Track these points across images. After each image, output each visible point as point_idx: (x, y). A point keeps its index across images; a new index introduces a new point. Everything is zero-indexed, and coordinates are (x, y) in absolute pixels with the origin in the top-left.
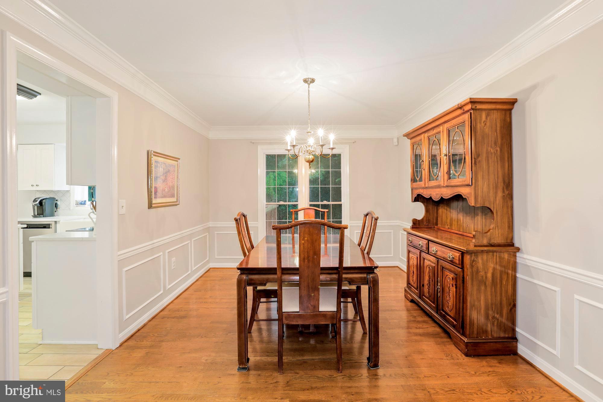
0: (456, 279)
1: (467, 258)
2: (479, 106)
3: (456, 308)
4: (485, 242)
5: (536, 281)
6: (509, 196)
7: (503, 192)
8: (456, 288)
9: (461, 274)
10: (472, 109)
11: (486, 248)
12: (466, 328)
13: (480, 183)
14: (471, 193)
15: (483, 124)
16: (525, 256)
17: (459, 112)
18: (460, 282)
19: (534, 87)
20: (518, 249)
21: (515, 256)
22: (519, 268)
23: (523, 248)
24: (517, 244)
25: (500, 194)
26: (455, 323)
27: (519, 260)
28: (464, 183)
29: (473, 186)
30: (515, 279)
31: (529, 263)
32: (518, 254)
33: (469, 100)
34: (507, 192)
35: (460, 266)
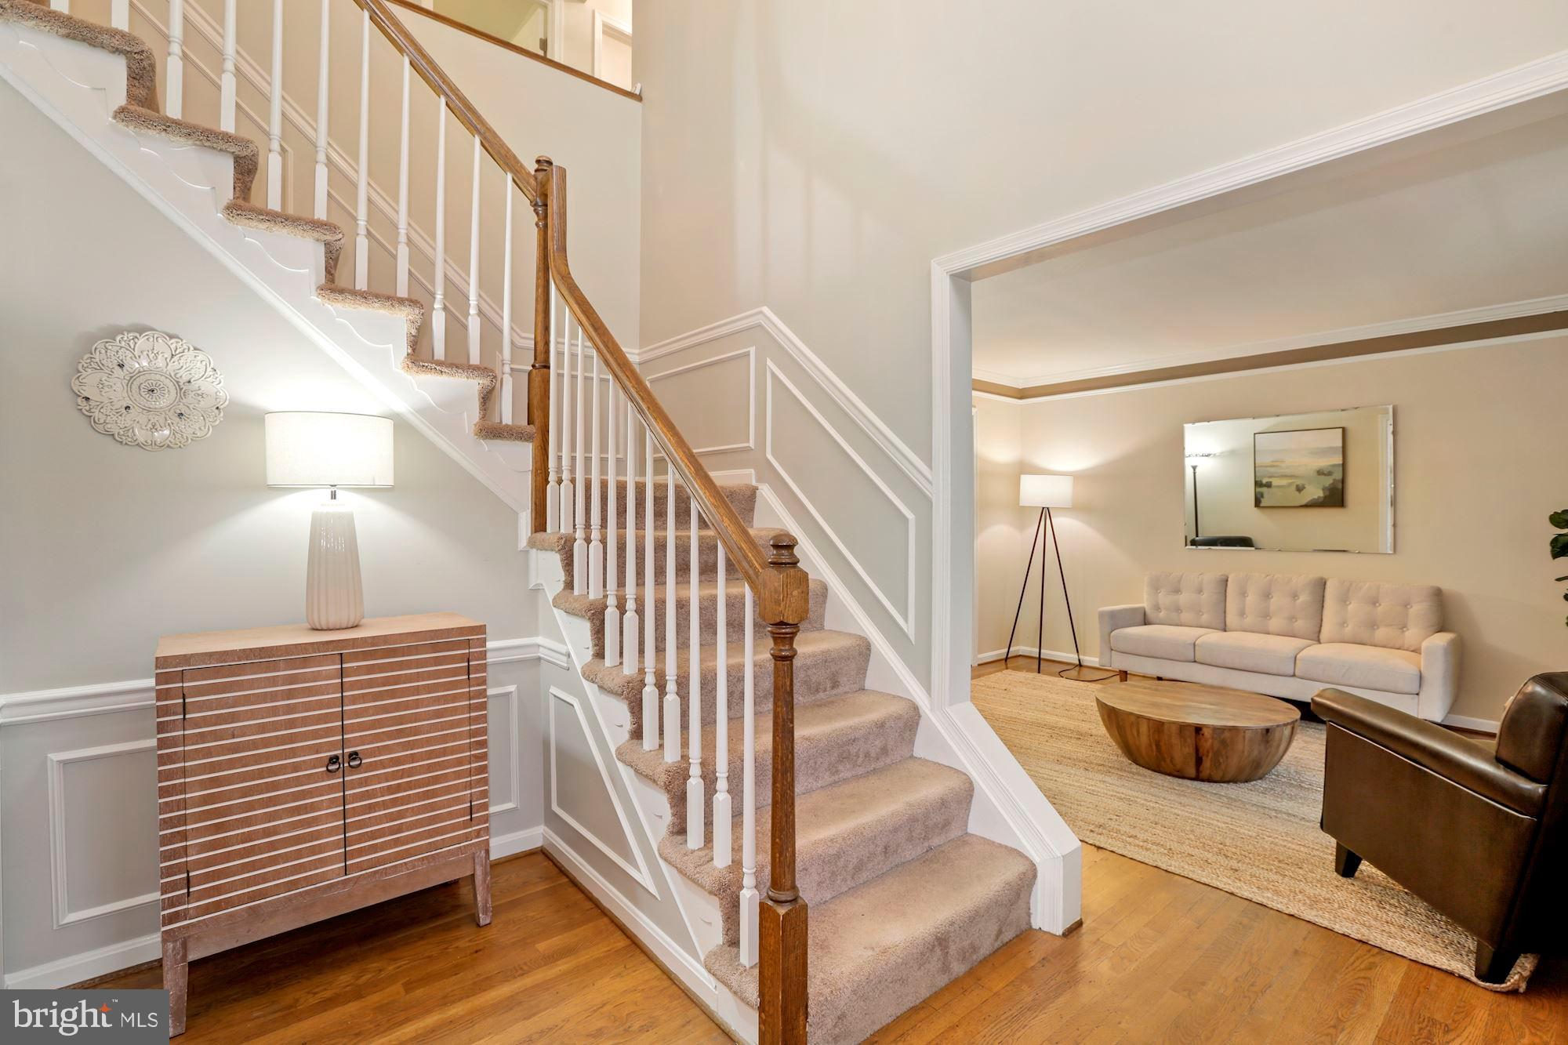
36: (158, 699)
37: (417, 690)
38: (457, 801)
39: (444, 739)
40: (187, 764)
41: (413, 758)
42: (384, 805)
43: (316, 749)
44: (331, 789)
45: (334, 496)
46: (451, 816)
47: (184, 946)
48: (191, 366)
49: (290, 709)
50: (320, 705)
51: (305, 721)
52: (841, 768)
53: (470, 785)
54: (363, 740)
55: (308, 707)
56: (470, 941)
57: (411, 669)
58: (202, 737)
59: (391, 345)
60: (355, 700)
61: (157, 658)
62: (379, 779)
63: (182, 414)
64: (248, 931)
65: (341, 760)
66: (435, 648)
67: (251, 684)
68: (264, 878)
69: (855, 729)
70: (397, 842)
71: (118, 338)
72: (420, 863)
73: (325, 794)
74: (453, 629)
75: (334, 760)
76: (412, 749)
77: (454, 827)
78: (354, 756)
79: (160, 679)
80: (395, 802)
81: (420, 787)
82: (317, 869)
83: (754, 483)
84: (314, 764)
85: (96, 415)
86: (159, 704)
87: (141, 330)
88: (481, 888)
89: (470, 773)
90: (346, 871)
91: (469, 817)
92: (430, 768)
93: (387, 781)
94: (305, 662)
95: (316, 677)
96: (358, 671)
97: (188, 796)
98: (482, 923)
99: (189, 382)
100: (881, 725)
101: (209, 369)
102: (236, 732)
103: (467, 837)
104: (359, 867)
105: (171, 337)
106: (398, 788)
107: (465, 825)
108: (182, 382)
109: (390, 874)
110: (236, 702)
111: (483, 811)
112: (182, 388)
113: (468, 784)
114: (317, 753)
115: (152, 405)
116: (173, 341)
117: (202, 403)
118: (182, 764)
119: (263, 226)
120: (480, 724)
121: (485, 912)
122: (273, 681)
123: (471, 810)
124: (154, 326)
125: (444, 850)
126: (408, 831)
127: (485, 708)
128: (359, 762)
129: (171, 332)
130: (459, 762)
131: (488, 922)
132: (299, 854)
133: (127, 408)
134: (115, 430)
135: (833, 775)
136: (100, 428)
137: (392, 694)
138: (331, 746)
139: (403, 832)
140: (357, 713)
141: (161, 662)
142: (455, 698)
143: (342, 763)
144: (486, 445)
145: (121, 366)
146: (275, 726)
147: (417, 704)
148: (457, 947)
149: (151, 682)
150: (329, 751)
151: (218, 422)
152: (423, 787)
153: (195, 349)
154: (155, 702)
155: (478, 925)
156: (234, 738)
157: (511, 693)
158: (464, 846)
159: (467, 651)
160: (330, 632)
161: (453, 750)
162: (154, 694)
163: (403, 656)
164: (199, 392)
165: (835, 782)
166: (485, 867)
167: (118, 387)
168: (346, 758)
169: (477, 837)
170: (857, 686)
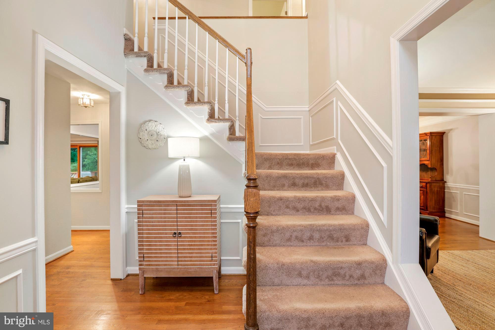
0: (424, 193)
1: (428, 185)
2: (433, 134)
3: (424, 203)
4: (434, 179)
5: (451, 191)
6: (442, 164)
7: (440, 163)
8: (424, 196)
9: (426, 190)
10: (430, 135)
11: (435, 181)
12: (428, 208)
13: (432, 160)
14: (429, 163)
15: (433, 140)
16: (448, 184)
17: (425, 135)
18: (425, 193)
19: (451, 130)
20: (445, 182)
21: (444, 184)
22: (446, 188)
23: (447, 181)
24: (445, 180)
25: (439, 164)
26: (423, 208)
27: (446, 186)
28: (426, 160)
29: (430, 161)
30: (444, 192)
31: (449, 186)
32: (445, 184)
33: (430, 133)
34: (441, 163)
35: (426, 188)
36: (138, 211)
37: (196, 218)
38: (208, 253)
39: (204, 233)
40: (143, 228)
41: (195, 237)
42: (188, 249)
43: (171, 230)
44: (174, 241)
45: (184, 160)
46: (206, 257)
47: (143, 272)
48: (160, 128)
49: (165, 218)
50: (172, 218)
51: (168, 222)
52: (335, 278)
53: (211, 249)
54: (182, 229)
55: (169, 218)
56: (209, 297)
57: (195, 211)
58: (146, 222)
59: (203, 116)
60: (180, 218)
61: (137, 201)
62: (186, 241)
63: (157, 140)
64: (156, 274)
65: (177, 234)
66: (202, 205)
67: (156, 210)
68: (159, 261)
69: (342, 262)
70: (191, 261)
71: (146, 123)
72: (197, 269)
73: (173, 242)
74: (206, 200)
75: (175, 233)
76: (195, 235)
77: (207, 261)
78: (180, 233)
79: (139, 206)
80: (190, 249)
81: (197, 246)
82: (171, 262)
83: (335, 152)
84: (170, 233)
85: (142, 142)
86: (138, 212)
87: (150, 121)
88: (215, 282)
89: (211, 245)
90: (178, 265)
91: (211, 259)
92: (200, 241)
93: (188, 242)
94: (168, 206)
95: (171, 210)
96: (181, 210)
97: (144, 236)
98: (215, 293)
99: (159, 132)
100: (359, 264)
101: (163, 128)
102: (153, 222)
103: (211, 265)
104: (181, 265)
105: (155, 122)
106: (191, 245)
107: (210, 261)
108: (157, 132)
109: (189, 270)
110: (153, 214)
111: (215, 258)
112: (158, 134)
113: (211, 248)
114: (171, 231)
115: (152, 139)
116: (156, 122)
117: (161, 137)
118: (142, 228)
119: (172, 89)
120: (214, 231)
121: (216, 290)
122: (161, 210)
123: (212, 257)
124: (152, 119)
125: (204, 267)
126: (194, 258)
127: (216, 226)
128: (181, 235)
129: (156, 120)
130: (209, 241)
131: (217, 293)
132: (167, 257)
133: (148, 140)
134: (145, 145)
135: (331, 281)
136: (143, 145)
137: (190, 218)
138: (174, 229)
139: (192, 258)
140: (181, 221)
141: (138, 202)
142: (207, 221)
143: (177, 235)
144: (231, 143)
145: (146, 130)
146: (161, 222)
147: (196, 221)
148: (205, 298)
149: (136, 206)
150: (174, 231)
151: (165, 142)
152: (198, 247)
153: (160, 124)
154: (137, 211)
155: (214, 293)
156: (153, 223)
157: (239, 222)
158: (210, 267)
159: (211, 208)
160: (184, 198)
161: (206, 237)
162: (137, 209)
163: (193, 207)
164: (161, 135)
165: (331, 284)
166: (216, 276)
167: (146, 135)
168: (178, 234)
169: (214, 266)
170: (362, 243)
